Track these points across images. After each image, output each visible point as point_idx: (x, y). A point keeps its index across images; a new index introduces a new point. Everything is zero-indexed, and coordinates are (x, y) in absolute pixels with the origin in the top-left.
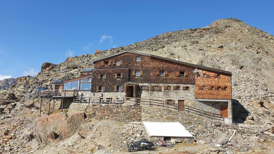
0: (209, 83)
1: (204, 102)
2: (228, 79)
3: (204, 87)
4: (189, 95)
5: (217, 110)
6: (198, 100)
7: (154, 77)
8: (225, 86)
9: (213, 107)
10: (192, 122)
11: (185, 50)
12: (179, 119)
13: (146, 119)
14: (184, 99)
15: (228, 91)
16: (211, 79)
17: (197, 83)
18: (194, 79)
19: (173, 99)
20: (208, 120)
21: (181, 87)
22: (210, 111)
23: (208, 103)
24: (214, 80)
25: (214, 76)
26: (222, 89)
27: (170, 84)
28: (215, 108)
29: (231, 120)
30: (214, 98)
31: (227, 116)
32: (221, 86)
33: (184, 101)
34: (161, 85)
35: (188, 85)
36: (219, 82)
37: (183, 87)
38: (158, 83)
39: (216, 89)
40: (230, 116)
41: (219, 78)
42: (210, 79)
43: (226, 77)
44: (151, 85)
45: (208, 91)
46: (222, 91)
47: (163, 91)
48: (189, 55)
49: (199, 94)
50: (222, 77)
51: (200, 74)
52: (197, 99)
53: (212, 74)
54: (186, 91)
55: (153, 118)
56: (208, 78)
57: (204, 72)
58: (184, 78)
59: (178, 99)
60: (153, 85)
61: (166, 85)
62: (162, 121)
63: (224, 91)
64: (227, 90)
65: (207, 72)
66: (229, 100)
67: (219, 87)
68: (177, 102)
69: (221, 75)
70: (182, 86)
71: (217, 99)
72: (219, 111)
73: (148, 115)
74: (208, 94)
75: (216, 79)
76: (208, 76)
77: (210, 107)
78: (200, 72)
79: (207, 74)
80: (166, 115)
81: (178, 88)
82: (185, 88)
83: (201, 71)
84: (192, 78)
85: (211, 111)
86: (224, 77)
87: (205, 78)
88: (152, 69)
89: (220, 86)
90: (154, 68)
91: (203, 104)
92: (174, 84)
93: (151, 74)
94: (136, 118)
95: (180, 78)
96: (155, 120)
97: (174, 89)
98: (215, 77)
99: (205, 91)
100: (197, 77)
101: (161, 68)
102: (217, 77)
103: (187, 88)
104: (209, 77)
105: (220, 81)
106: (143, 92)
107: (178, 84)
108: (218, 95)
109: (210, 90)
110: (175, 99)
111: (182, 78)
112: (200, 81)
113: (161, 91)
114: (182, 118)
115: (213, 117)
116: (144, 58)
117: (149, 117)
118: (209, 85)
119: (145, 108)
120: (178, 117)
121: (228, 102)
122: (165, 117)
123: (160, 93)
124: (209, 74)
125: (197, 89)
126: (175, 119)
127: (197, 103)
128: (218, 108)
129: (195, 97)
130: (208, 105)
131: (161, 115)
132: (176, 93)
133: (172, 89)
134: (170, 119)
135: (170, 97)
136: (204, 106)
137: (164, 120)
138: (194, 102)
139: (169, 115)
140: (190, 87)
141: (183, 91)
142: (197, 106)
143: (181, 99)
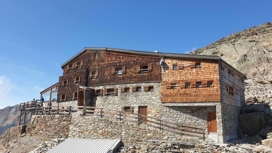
0: (182, 78)
1: (176, 108)
2: (215, 67)
3: (175, 84)
4: (153, 98)
5: (200, 121)
6: (165, 105)
7: (108, 77)
8: (209, 80)
9: (193, 115)
10: (144, 139)
11: (232, 46)
12: (122, 134)
13: (73, 134)
14: (146, 105)
15: (215, 88)
16: (186, 72)
17: (164, 79)
18: (160, 74)
19: (132, 106)
20: (172, 137)
21: (142, 87)
22: (188, 121)
23: (185, 110)
24: (191, 71)
25: (189, 66)
26: (204, 86)
27: (128, 85)
28: (197, 117)
29: (221, 138)
30: (190, 101)
31: (215, 131)
32: (202, 80)
33: (146, 107)
34: (118, 86)
35: (152, 84)
36: (198, 74)
37: (145, 88)
38: (114, 85)
39: (193, 86)
40: (220, 130)
41: (199, 69)
42: (183, 72)
43: (211, 66)
44: (105, 88)
45: (181, 91)
46: (203, 88)
47: (119, 94)
48: (237, 51)
49: (167, 96)
50: (204, 66)
51: (168, 65)
52: (165, 103)
53: (186, 64)
54: (149, 93)
55: (83, 133)
56: (180, 71)
57: (175, 62)
58: (147, 74)
59: (138, 105)
60: (108, 87)
61: (124, 86)
62: (94, 138)
63: (207, 88)
64: (213, 86)
65: (179, 62)
66: (217, 103)
67: (199, 83)
68: (136, 110)
69: (201, 63)
70: (143, 85)
71: (196, 102)
72: (206, 121)
73: (78, 129)
74: (181, 94)
75: (194, 70)
76: (180, 68)
77: (188, 116)
78: (169, 63)
79: (179, 65)
80: (101, 129)
81: (138, 89)
82: (147, 89)
83: (169, 61)
84: (157, 73)
85: (190, 121)
86: (208, 66)
87: (176, 71)
88: (107, 67)
89: (200, 80)
90: (110, 65)
91: (175, 111)
92: (134, 83)
93: (106, 74)
94: (64, 133)
95: (141, 75)
96: (85, 136)
97: (133, 91)
98: (192, 67)
99: (176, 91)
100: (165, 70)
101: (118, 64)
102: (195, 68)
103: (150, 88)
104: (183, 69)
105: (200, 72)
106: (98, 98)
107: (138, 84)
108: (197, 95)
109: (184, 89)
110: (135, 105)
111: (144, 74)
112: (168, 76)
113: (117, 95)
114: (126, 134)
115: (183, 132)
116: (101, 53)
117: (78, 132)
118: (182, 81)
119: (75, 120)
120: (120, 131)
121: (215, 107)
122: (101, 131)
123: (116, 97)
124: (183, 63)
125: (164, 88)
126: (115, 134)
127: (165, 110)
128: (203, 117)
129: (161, 100)
130: (184, 113)
131: (94, 128)
132: (136, 97)
133: (131, 91)
134: (107, 135)
135: (128, 102)
136: (176, 113)
137: (99, 136)
138: (161, 108)
139: (107, 129)
140: (154, 86)
141: (146, 93)
142: (165, 114)
143: (142, 105)
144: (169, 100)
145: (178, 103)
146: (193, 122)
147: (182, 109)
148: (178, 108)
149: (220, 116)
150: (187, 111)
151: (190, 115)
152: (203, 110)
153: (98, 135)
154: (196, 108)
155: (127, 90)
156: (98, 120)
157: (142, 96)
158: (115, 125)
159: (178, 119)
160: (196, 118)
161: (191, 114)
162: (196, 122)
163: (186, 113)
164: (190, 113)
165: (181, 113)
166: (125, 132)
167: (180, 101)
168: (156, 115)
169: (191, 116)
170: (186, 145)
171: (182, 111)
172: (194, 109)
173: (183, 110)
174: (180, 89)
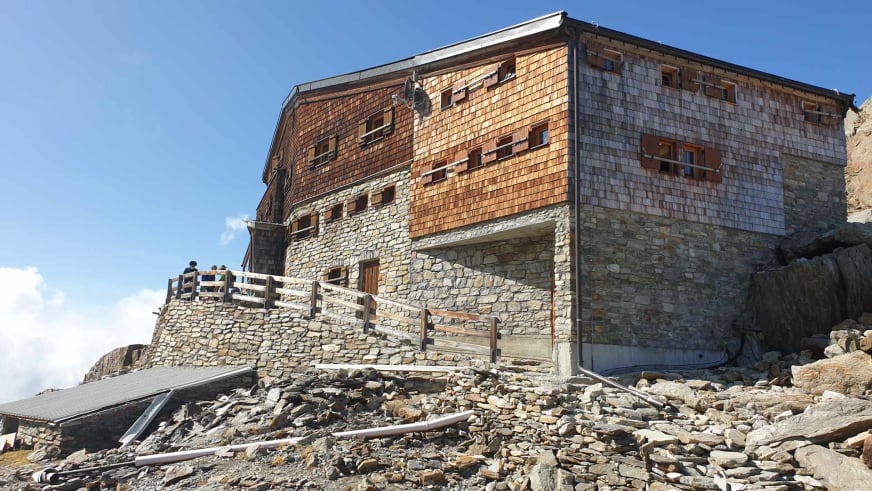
0: (463, 133)
1: (452, 254)
3: (444, 162)
4: (393, 226)
6: (420, 244)
7: (302, 180)
8: (538, 120)
9: (505, 275)
13: (163, 355)
14: (376, 254)
15: (552, 148)
16: (474, 109)
18: (411, 138)
19: (346, 263)
21: (370, 195)
22: (487, 298)
23: (478, 256)
24: (486, 103)
25: (483, 83)
26: (519, 149)
27: (341, 193)
28: (518, 279)
29: (565, 353)
32: (516, 126)
33: (377, 261)
34: (319, 204)
35: (392, 178)
36: (506, 108)
37: (374, 195)
38: (312, 201)
39: (489, 158)
40: (564, 321)
41: (510, 84)
42: (468, 111)
43: (545, 62)
45: (458, 185)
46: (519, 159)
47: (321, 230)
49: (423, 211)
50: (524, 71)
51: (431, 97)
52: (419, 238)
53: (476, 75)
54: (385, 211)
56: (459, 108)
57: (447, 79)
58: (381, 145)
59: (361, 258)
61: (332, 201)
62: (198, 363)
63: (528, 156)
64: (547, 142)
65: (459, 75)
66: (558, 211)
67: (505, 142)
68: (354, 276)
69: (518, 61)
70: (372, 187)
72: (546, 293)
73: (173, 339)
74: (457, 197)
75: (496, 95)
76: (460, 97)
77: (489, 278)
78: (433, 90)
80: (217, 336)
81: (361, 204)
82: (381, 199)
83: (434, 80)
84: (404, 135)
85: (493, 298)
86: (535, 66)
87: (450, 113)
89: (509, 130)
90: (306, 140)
91: (448, 266)
92: (352, 186)
95: (368, 151)
97: (351, 214)
98: (490, 82)
99: (445, 188)
100: (422, 117)
101: (322, 132)
102: (499, 84)
103: (388, 195)
104: (465, 99)
105: (511, 99)
107: (362, 186)
108: (499, 192)
109: (466, 176)
110: (352, 261)
111: (375, 148)
112: (428, 140)
113: (316, 235)
114: (271, 347)
117: (172, 349)
118: (463, 145)
120: (258, 340)
122: (214, 344)
123: (315, 243)
124: (466, 78)
125: (417, 183)
126: (245, 350)
127: (418, 266)
128: (538, 278)
129: (410, 231)
130: (473, 267)
131: (203, 335)
132: (355, 230)
133: (345, 214)
134: (227, 354)
135: (338, 253)
136: (452, 273)
137: (209, 358)
138: (408, 261)
139: (230, 335)
140: (398, 184)
141: (377, 213)
142: (419, 278)
143: (369, 257)
144: (429, 224)
145: (450, 231)
146: (502, 299)
147: (471, 252)
148: (458, 252)
149: (566, 261)
150: (486, 261)
151: (494, 274)
152: (538, 248)
153: (209, 355)
154: (515, 246)
155: (336, 212)
156: (213, 309)
157: (370, 227)
158: (249, 322)
159: (454, 291)
160: (512, 282)
161: (497, 269)
162: (512, 298)
163: (482, 268)
164: (493, 265)
165: (466, 269)
166: (270, 343)
167: (453, 226)
168: (397, 287)
169: (497, 278)
170: (427, 380)
171: (469, 264)
172: (509, 249)
173: (471, 257)
174: (457, 178)
